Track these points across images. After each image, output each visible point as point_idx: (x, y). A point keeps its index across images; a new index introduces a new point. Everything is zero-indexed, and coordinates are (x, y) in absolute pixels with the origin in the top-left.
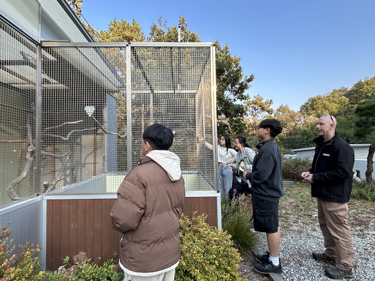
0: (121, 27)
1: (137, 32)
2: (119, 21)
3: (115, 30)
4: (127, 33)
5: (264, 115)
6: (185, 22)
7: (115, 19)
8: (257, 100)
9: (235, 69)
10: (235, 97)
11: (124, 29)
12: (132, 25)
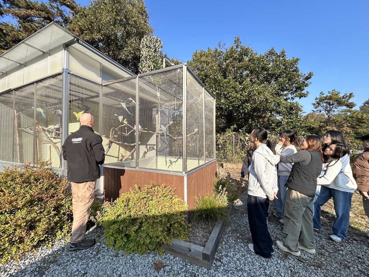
5: (341, 110)
8: (332, 95)
10: (293, 96)
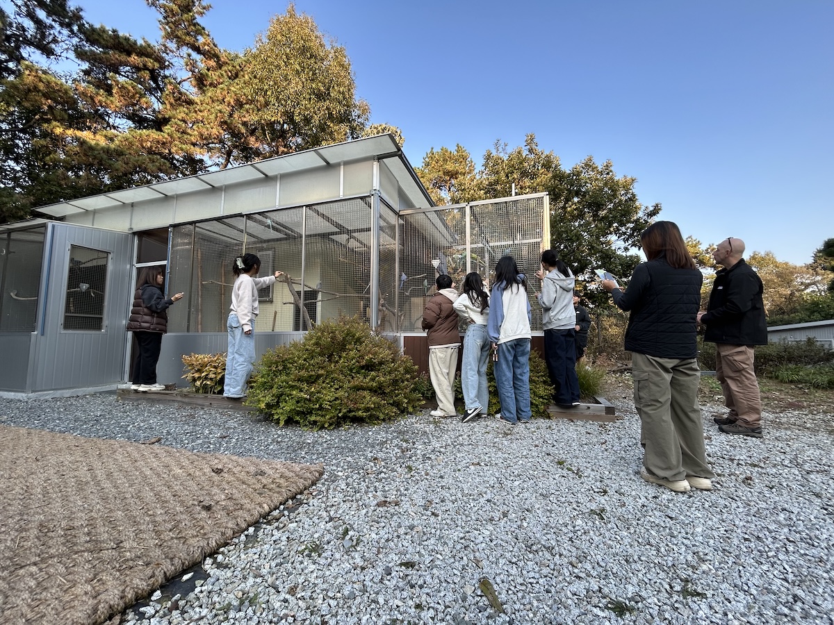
0: (442, 159)
1: (463, 163)
2: (437, 150)
3: (433, 166)
4: (450, 167)
6: (535, 141)
7: (432, 149)
9: (623, 198)
10: (627, 244)
11: (445, 160)
12: (456, 153)
